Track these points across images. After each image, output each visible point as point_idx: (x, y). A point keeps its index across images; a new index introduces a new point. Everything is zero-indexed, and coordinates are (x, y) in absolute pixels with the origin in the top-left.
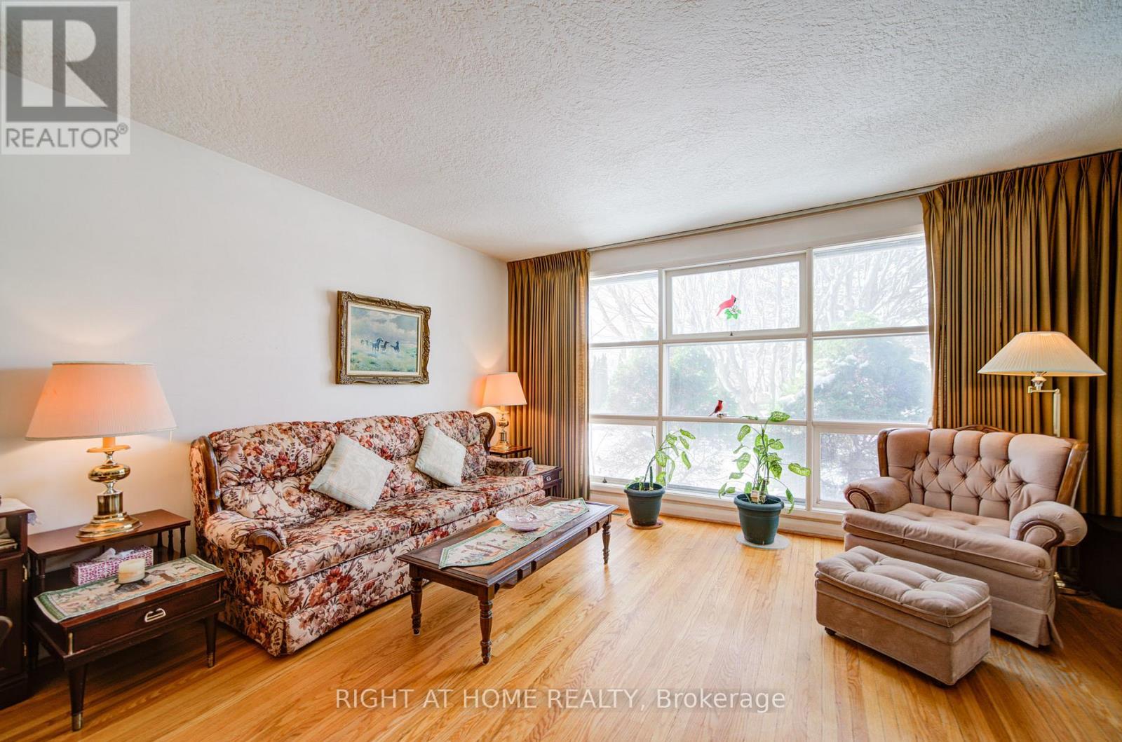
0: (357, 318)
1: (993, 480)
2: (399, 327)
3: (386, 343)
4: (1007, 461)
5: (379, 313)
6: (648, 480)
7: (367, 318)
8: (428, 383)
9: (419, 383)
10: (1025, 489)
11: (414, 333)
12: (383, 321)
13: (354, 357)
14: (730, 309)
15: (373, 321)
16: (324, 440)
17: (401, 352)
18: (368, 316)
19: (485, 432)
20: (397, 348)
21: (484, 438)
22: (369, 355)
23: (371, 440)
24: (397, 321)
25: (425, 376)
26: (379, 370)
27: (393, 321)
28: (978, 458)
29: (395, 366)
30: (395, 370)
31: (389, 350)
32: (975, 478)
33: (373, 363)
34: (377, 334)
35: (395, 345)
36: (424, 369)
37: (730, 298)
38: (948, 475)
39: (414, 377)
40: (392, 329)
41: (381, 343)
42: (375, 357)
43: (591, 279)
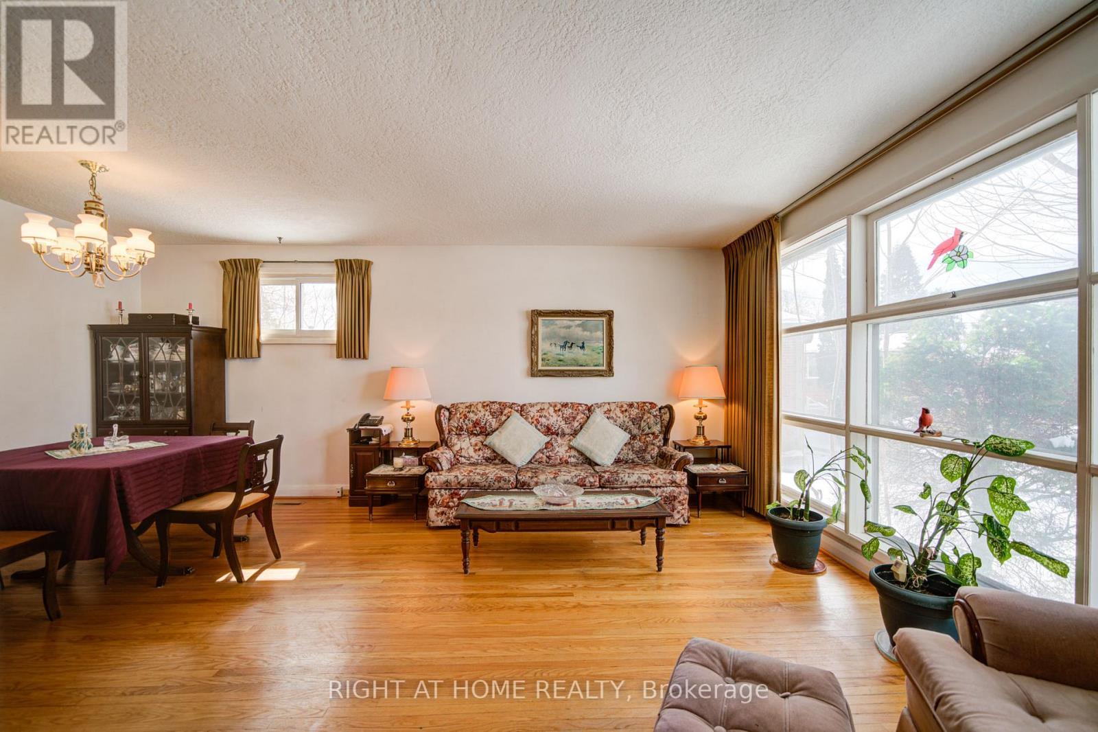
0: (547, 327)
2: (584, 330)
3: (572, 344)
5: (565, 322)
7: (555, 326)
8: (614, 375)
9: (605, 376)
11: (599, 334)
12: (569, 327)
13: (544, 356)
15: (560, 328)
17: (587, 351)
18: (556, 325)
20: (583, 347)
22: (557, 354)
24: (582, 326)
25: (610, 370)
26: (567, 366)
27: (579, 326)
29: (580, 362)
30: (581, 366)
31: (576, 349)
33: (560, 360)
34: (564, 338)
35: (581, 345)
36: (610, 363)
39: (600, 371)
40: (578, 333)
41: (568, 344)
42: (563, 355)
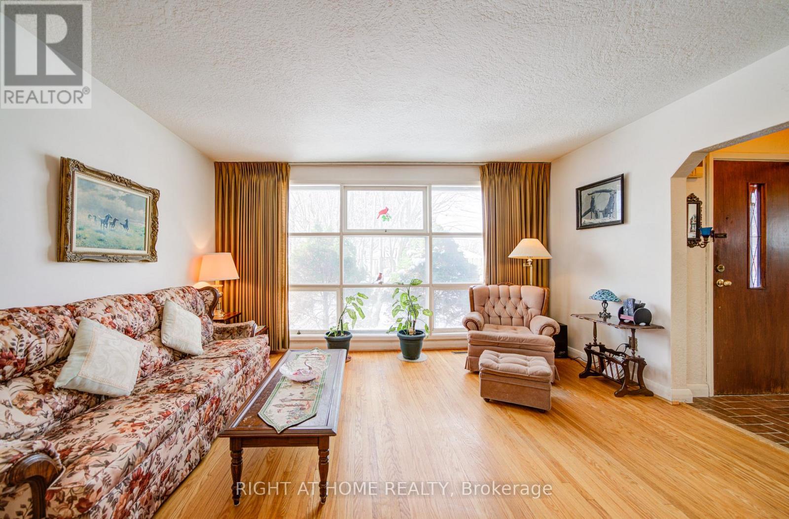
0: (84, 190)
1: (516, 308)
2: (128, 205)
3: (115, 220)
4: (521, 299)
5: (108, 189)
6: (340, 329)
7: (94, 192)
8: (157, 261)
9: (148, 261)
10: (529, 310)
11: (142, 213)
12: (112, 198)
13: (80, 232)
14: (385, 215)
15: (102, 195)
16: (61, 327)
17: (130, 231)
18: (96, 190)
19: (210, 303)
20: (126, 226)
21: (208, 309)
22: (97, 231)
23: (114, 321)
24: (127, 199)
25: (153, 254)
26: (108, 247)
27: (123, 198)
28: (510, 298)
29: (124, 244)
30: (124, 248)
31: (119, 228)
32: (510, 308)
33: (101, 240)
34: (106, 210)
35: (125, 223)
36: (153, 247)
37: (385, 208)
38: (499, 308)
39: (143, 256)
40: (121, 207)
41: (110, 220)
42: (104, 233)
43: (290, 185)
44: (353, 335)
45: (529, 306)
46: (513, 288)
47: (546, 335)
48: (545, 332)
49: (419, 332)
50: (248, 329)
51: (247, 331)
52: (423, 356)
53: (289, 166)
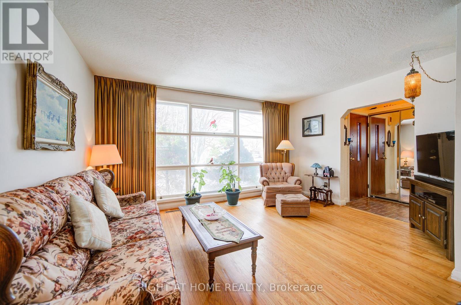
1: (281, 174)
4: (282, 169)
8: (75, 150)
9: (71, 150)
10: (287, 174)
14: (214, 124)
21: (107, 185)
25: (72, 144)
28: (278, 169)
32: (278, 174)
33: (47, 132)
36: (72, 139)
37: (214, 120)
38: (273, 174)
43: (157, 101)
44: (202, 195)
45: (286, 172)
46: (278, 164)
47: (298, 184)
48: (297, 183)
49: (237, 190)
50: (142, 197)
51: (142, 199)
52: (239, 203)
53: (156, 88)
